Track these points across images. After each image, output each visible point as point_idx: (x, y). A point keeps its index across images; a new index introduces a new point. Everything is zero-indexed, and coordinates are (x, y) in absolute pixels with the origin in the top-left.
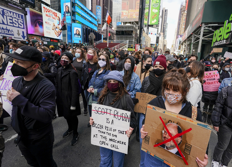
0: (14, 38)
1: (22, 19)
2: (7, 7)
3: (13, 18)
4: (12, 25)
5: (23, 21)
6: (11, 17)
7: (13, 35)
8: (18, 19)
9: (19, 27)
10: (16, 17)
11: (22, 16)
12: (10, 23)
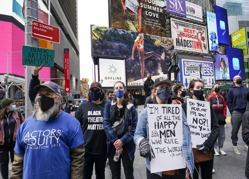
0: (208, 86)
1: (212, 67)
2: (203, 60)
3: (206, 68)
4: (206, 74)
5: (213, 68)
6: (205, 67)
7: (206, 84)
8: (209, 68)
9: (210, 76)
10: (208, 66)
11: (212, 64)
12: (205, 73)
